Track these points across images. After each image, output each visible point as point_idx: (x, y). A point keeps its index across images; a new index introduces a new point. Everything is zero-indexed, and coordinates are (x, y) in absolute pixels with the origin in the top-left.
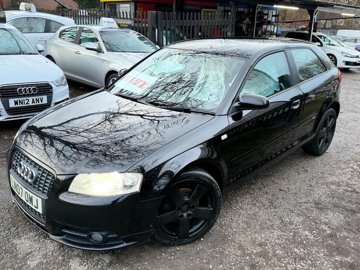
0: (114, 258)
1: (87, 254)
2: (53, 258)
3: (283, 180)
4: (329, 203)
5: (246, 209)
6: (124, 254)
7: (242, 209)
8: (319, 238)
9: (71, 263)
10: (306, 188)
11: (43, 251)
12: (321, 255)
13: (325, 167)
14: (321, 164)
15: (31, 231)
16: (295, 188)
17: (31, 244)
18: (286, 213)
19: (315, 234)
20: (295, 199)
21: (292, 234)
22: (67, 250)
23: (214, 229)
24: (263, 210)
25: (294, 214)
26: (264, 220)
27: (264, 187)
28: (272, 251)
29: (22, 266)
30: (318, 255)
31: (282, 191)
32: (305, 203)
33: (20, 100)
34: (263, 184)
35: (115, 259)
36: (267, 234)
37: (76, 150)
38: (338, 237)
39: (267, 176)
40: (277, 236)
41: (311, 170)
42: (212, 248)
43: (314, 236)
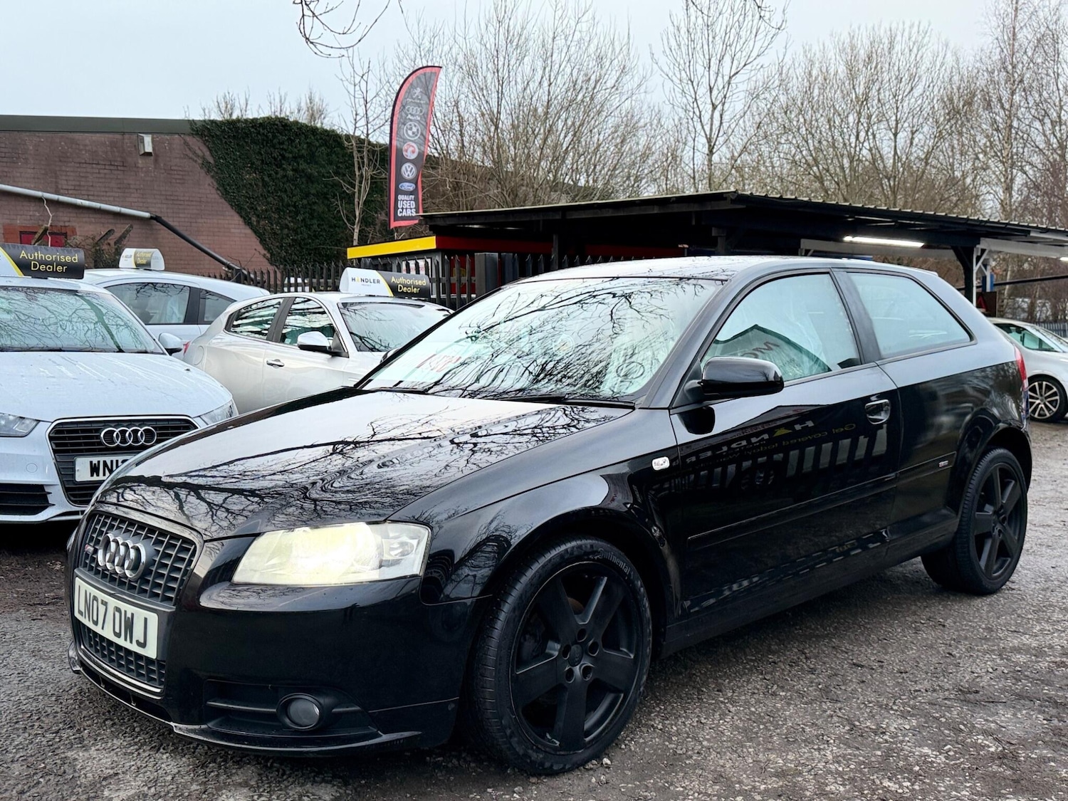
0: (348, 791)
1: (272, 782)
2: (175, 786)
3: (867, 646)
4: (1003, 690)
5: (745, 703)
6: (376, 788)
7: (733, 702)
8: (962, 760)
9: (224, 796)
10: (934, 660)
11: (149, 773)
12: (964, 793)
13: (998, 618)
14: (989, 612)
15: (117, 737)
16: (900, 661)
17: (115, 759)
18: (868, 710)
19: (951, 753)
20: (898, 682)
21: (879, 753)
22: (216, 773)
23: (644, 743)
24: (796, 706)
25: (892, 712)
26: (799, 725)
27: (806, 658)
28: (814, 786)
30: (954, 793)
31: (862, 666)
32: (926, 691)
33: (105, 463)
34: (805, 654)
35: (349, 794)
36: (805, 753)
37: (256, 499)
38: (1022, 759)
39: (817, 636)
40: (834, 757)
41: (955, 623)
42: (636, 779)
43: (947, 758)
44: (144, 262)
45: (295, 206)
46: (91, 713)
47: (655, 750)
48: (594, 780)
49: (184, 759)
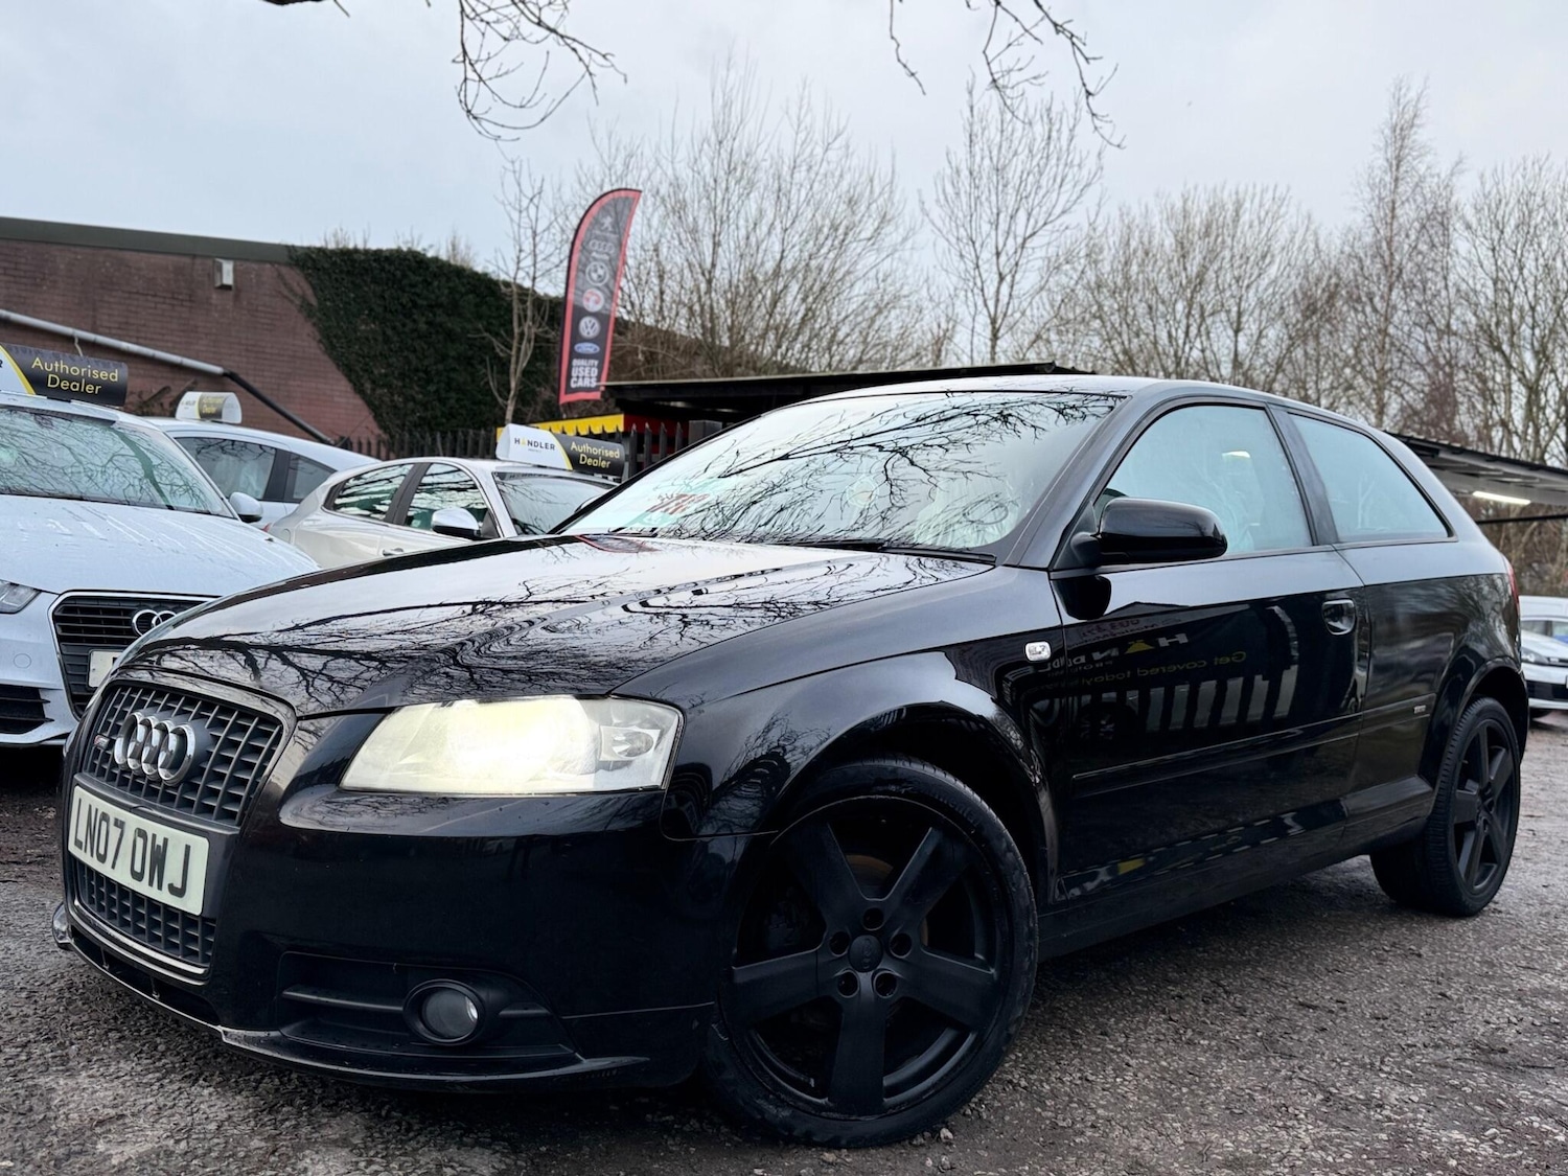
0: (519, 1163)
1: (388, 1141)
2: (222, 1140)
3: (1313, 979)
4: (1543, 1051)
5: (1149, 1054)
6: (566, 1160)
7: (1131, 1052)
8: (1520, 1152)
9: (308, 1160)
10: (1422, 1003)
11: (177, 1117)
13: (1496, 948)
15: (127, 1058)
16: (1370, 1002)
17: (121, 1092)
18: (1344, 1071)
19: (1499, 1141)
20: (1377, 1033)
21: (1384, 1136)
22: (293, 1122)
23: (1001, 1107)
24: (1230, 1061)
25: (1383, 1075)
26: (1243, 1090)
27: (1226, 992)
29: (68, 1156)
31: (1315, 1008)
32: (1425, 1046)
34: (1220, 985)
35: (520, 1168)
36: (1263, 1132)
39: (1231, 963)
40: (1313, 1141)
41: (1434, 952)
42: (998, 1165)
43: (1495, 1147)
44: (213, 410)
45: (426, 372)
46: (84, 1019)
47: (1020, 1120)
48: (929, 1162)
49: (238, 1098)
